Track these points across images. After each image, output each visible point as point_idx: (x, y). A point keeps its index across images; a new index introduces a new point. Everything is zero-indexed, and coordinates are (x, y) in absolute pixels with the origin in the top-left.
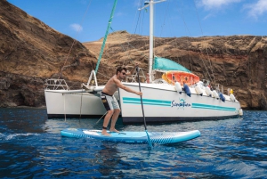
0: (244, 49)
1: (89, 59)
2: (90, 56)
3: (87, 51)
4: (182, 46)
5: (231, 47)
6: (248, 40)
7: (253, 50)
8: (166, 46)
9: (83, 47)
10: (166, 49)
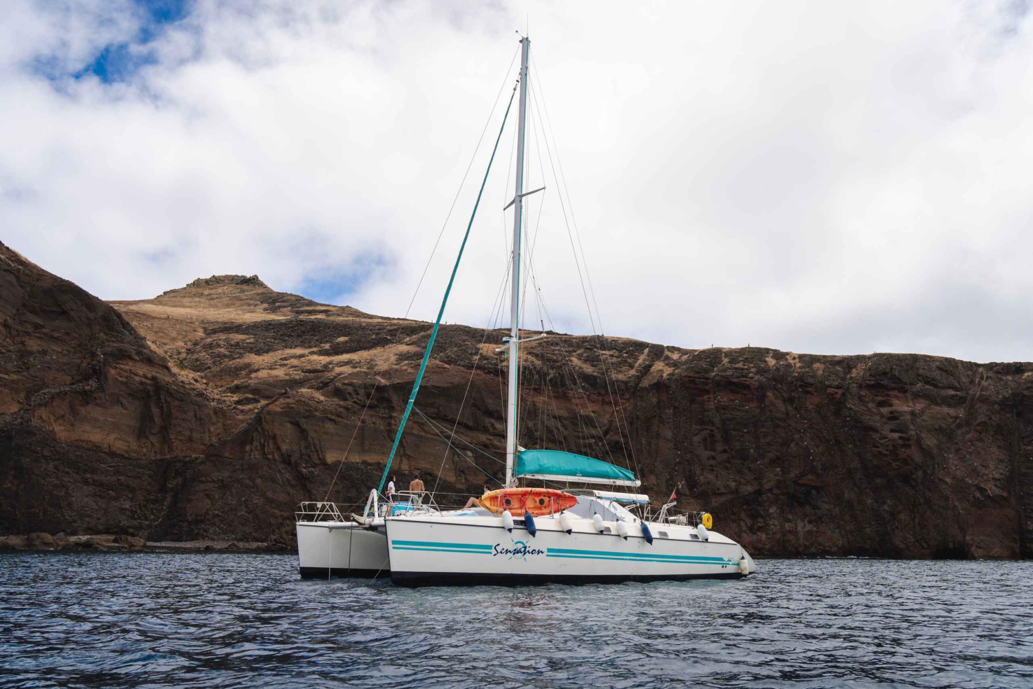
0: (621, 377)
1: (142, 370)
2: (149, 360)
3: (139, 341)
4: (452, 352)
5: (588, 369)
6: (631, 354)
7: (645, 383)
8: (403, 348)
9: (126, 325)
10: (402, 357)
